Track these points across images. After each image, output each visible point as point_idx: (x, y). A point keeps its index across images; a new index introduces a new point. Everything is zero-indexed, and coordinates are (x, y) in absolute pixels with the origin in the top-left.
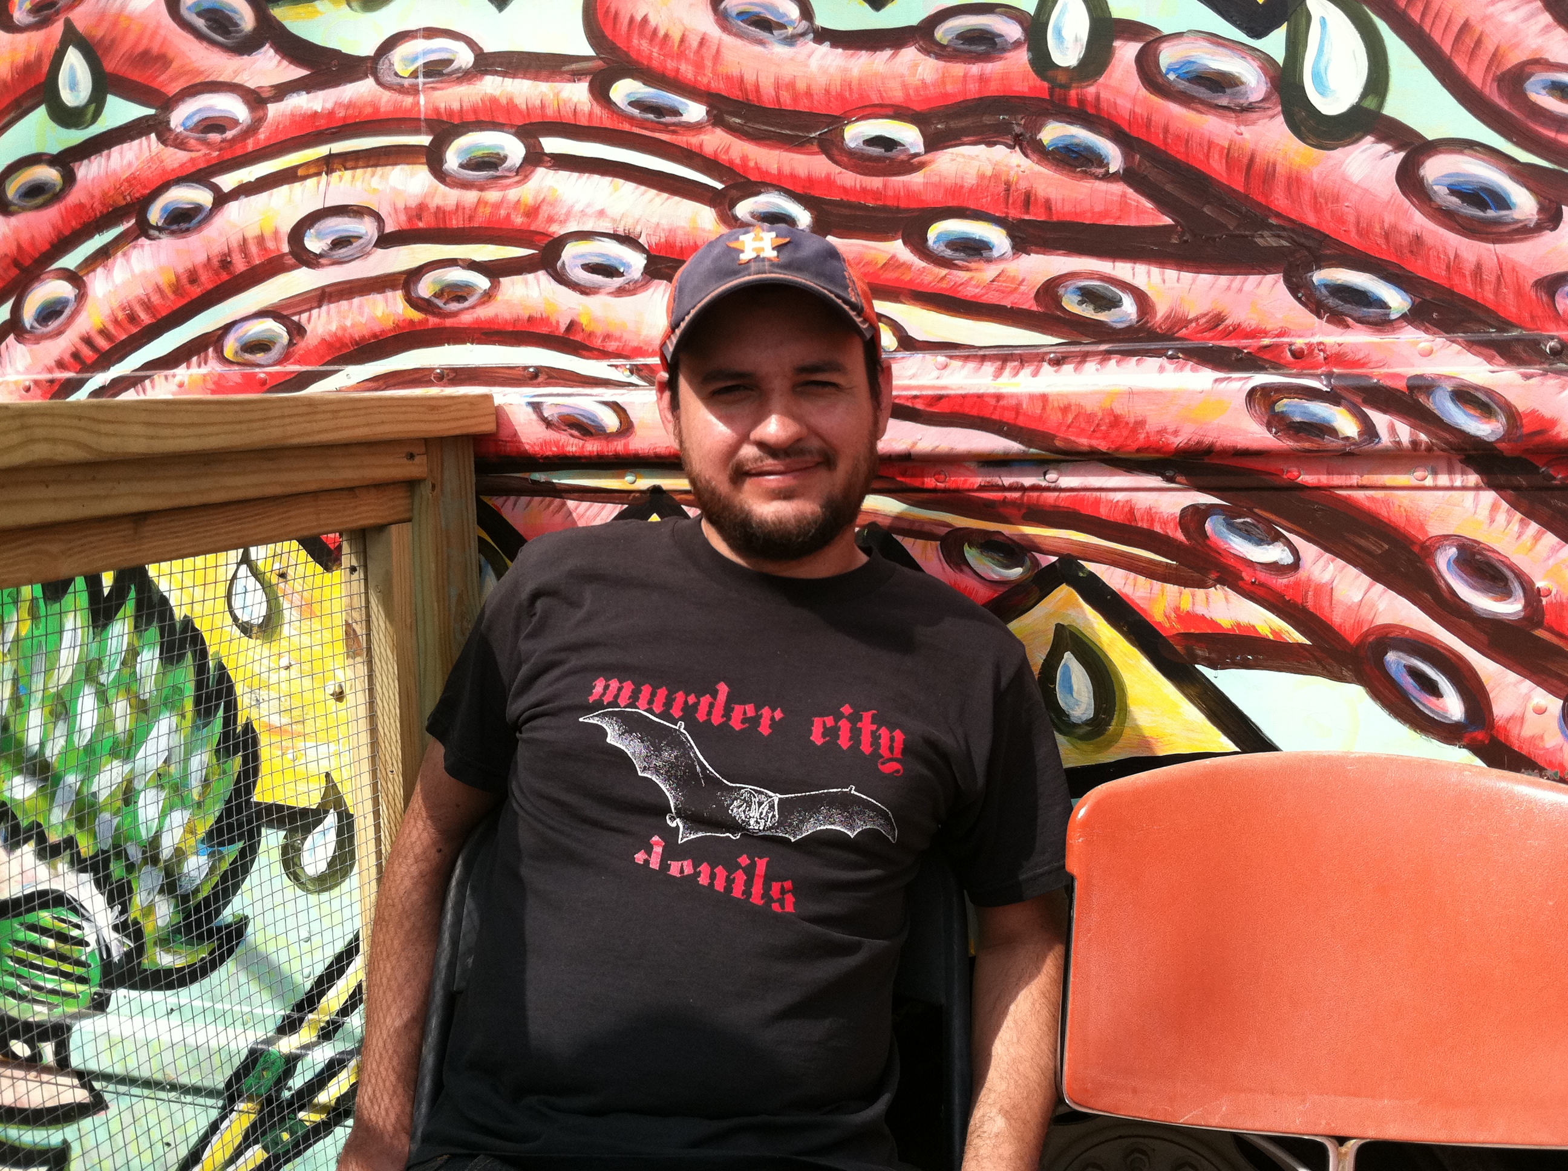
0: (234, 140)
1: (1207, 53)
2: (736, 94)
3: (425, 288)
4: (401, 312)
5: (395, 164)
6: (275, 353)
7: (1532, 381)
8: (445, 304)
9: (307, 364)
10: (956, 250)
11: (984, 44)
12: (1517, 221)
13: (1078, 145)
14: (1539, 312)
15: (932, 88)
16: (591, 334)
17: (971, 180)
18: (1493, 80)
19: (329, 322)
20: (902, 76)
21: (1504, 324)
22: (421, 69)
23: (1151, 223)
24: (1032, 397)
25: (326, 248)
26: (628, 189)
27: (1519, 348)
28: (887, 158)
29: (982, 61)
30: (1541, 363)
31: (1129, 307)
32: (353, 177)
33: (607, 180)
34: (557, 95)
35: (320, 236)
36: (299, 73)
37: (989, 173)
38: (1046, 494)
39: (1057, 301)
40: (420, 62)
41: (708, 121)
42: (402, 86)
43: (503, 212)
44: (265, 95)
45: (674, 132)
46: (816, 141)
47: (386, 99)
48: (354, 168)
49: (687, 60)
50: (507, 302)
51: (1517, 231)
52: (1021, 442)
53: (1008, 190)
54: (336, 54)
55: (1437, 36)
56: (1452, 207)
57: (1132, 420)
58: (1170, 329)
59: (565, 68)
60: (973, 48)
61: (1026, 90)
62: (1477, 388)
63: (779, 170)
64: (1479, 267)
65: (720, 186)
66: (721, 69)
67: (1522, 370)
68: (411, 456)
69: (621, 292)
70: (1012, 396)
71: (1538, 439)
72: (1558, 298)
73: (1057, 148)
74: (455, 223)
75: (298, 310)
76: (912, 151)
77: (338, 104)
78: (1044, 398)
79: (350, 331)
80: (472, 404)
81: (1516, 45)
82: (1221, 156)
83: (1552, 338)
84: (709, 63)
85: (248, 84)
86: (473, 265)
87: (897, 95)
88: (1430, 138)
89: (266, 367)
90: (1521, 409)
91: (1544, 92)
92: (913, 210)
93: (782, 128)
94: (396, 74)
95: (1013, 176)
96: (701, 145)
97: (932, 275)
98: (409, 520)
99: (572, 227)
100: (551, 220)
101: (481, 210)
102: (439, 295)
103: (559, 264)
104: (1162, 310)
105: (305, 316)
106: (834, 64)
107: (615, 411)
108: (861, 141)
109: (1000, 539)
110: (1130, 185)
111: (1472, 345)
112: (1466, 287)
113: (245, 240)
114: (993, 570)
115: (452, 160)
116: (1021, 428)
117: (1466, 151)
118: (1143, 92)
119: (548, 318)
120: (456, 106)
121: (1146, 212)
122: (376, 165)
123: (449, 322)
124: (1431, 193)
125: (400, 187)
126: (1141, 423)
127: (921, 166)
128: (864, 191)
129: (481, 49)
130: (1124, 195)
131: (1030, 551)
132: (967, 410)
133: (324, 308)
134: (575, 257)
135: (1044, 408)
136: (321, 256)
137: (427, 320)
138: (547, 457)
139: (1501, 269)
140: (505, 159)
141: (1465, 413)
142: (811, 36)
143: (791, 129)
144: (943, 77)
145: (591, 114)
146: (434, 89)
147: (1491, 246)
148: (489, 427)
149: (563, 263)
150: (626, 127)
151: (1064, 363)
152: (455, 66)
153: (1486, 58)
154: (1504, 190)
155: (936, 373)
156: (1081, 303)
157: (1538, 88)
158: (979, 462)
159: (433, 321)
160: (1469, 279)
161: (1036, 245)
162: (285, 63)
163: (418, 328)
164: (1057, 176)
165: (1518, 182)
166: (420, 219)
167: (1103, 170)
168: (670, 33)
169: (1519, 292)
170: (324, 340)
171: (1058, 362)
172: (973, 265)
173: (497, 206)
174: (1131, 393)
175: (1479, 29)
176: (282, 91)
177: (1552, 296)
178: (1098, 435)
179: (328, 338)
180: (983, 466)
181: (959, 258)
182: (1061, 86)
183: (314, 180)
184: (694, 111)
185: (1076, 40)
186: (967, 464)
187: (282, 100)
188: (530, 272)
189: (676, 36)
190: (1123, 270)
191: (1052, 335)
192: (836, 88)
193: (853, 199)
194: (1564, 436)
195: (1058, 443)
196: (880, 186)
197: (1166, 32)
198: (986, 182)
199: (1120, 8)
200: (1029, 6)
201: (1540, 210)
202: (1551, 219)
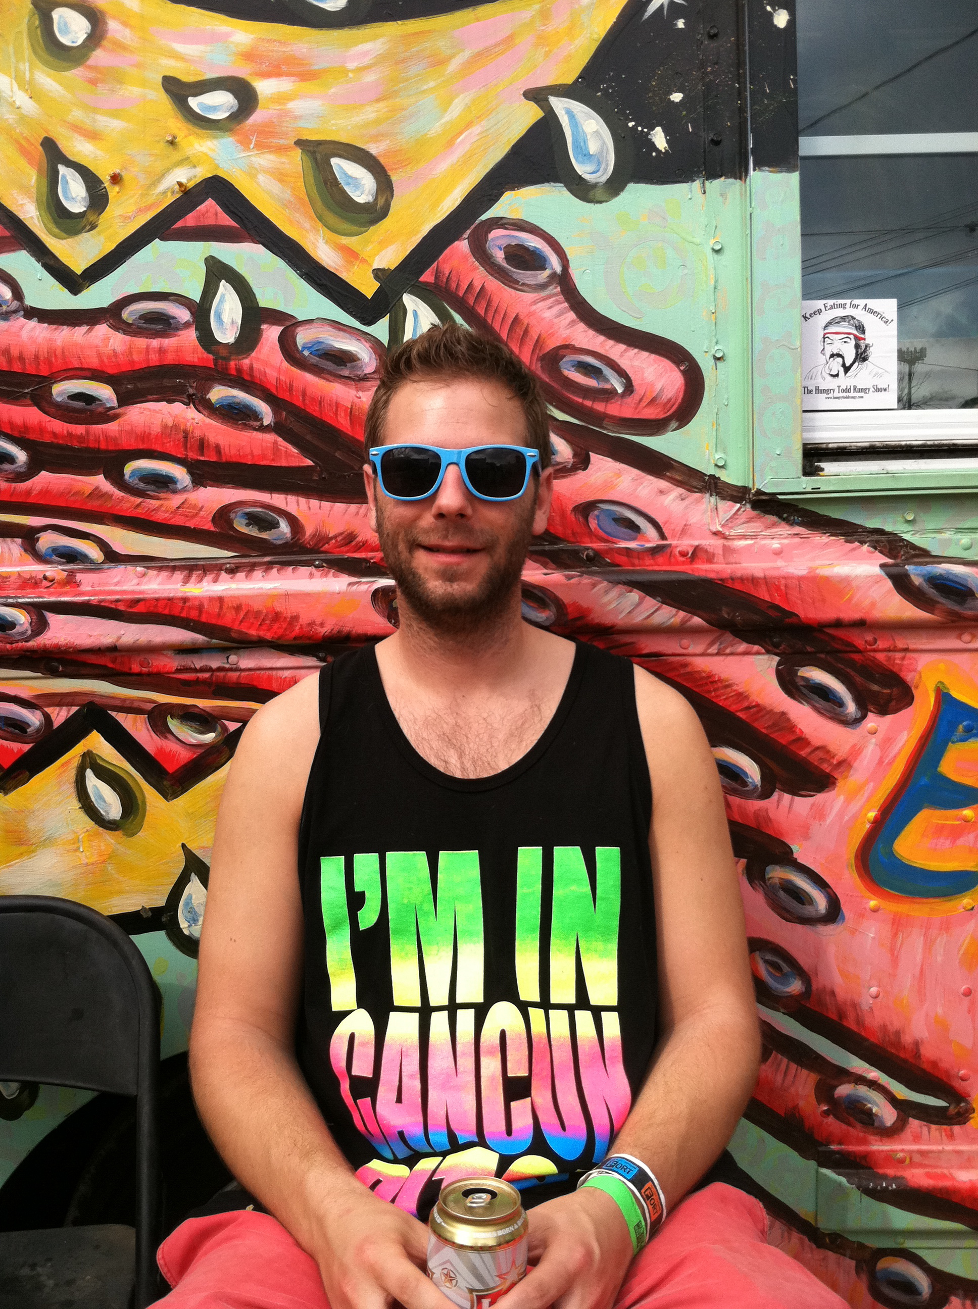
1: (331, 336)
7: (573, 581)
10: (148, 483)
11: (161, 324)
12: (560, 463)
13: (239, 404)
14: (579, 530)
15: (121, 356)
17: (156, 429)
18: (537, 360)
20: (97, 347)
21: (555, 539)
23: (297, 464)
24: (211, 599)
27: (565, 557)
28: (89, 410)
29: (161, 337)
30: (581, 567)
31: (284, 527)
37: (170, 424)
38: (230, 674)
39: (230, 523)
46: (29, 396)
51: (562, 470)
52: (205, 635)
53: (186, 437)
55: (497, 326)
57: (289, 615)
58: (316, 544)
60: (153, 327)
61: (196, 360)
62: (534, 588)
67: (566, 573)
70: (196, 598)
71: (579, 624)
72: (590, 519)
73: (222, 406)
76: (109, 405)
78: (221, 599)
81: (552, 334)
82: (346, 415)
83: (587, 549)
87: (93, 362)
90: (566, 601)
91: (573, 369)
92: (111, 451)
93: (1, 385)
95: (190, 428)
97: (129, 503)
104: (309, 531)
106: (42, 335)
108: (65, 396)
109: (196, 711)
110: (280, 435)
114: (191, 736)
116: (204, 623)
118: (286, 364)
121: (293, 456)
126: (295, 618)
127: (116, 417)
128: (70, 435)
130: (275, 443)
131: (219, 720)
132: (160, 610)
135: (221, 608)
141: (528, 606)
142: (22, 313)
143: (8, 386)
144: (130, 348)
151: (237, 572)
153: (532, 343)
155: (135, 581)
156: (248, 525)
157: (569, 366)
158: (175, 650)
161: (210, 480)
164: (224, 427)
165: (559, 434)
167: (258, 423)
169: (564, 515)
171: (232, 571)
172: (162, 495)
174: (287, 595)
175: (526, 322)
177: (586, 518)
178: (264, 627)
180: (178, 653)
181: (150, 489)
182: (223, 358)
185: (233, 323)
186: (165, 652)
190: (278, 500)
191: (227, 550)
192: (43, 354)
193: (61, 442)
194: (597, 621)
195: (233, 635)
196: (84, 433)
197: (300, 319)
198: (170, 430)
199: (265, 300)
200: (196, 295)
201: (575, 456)
202: (582, 462)
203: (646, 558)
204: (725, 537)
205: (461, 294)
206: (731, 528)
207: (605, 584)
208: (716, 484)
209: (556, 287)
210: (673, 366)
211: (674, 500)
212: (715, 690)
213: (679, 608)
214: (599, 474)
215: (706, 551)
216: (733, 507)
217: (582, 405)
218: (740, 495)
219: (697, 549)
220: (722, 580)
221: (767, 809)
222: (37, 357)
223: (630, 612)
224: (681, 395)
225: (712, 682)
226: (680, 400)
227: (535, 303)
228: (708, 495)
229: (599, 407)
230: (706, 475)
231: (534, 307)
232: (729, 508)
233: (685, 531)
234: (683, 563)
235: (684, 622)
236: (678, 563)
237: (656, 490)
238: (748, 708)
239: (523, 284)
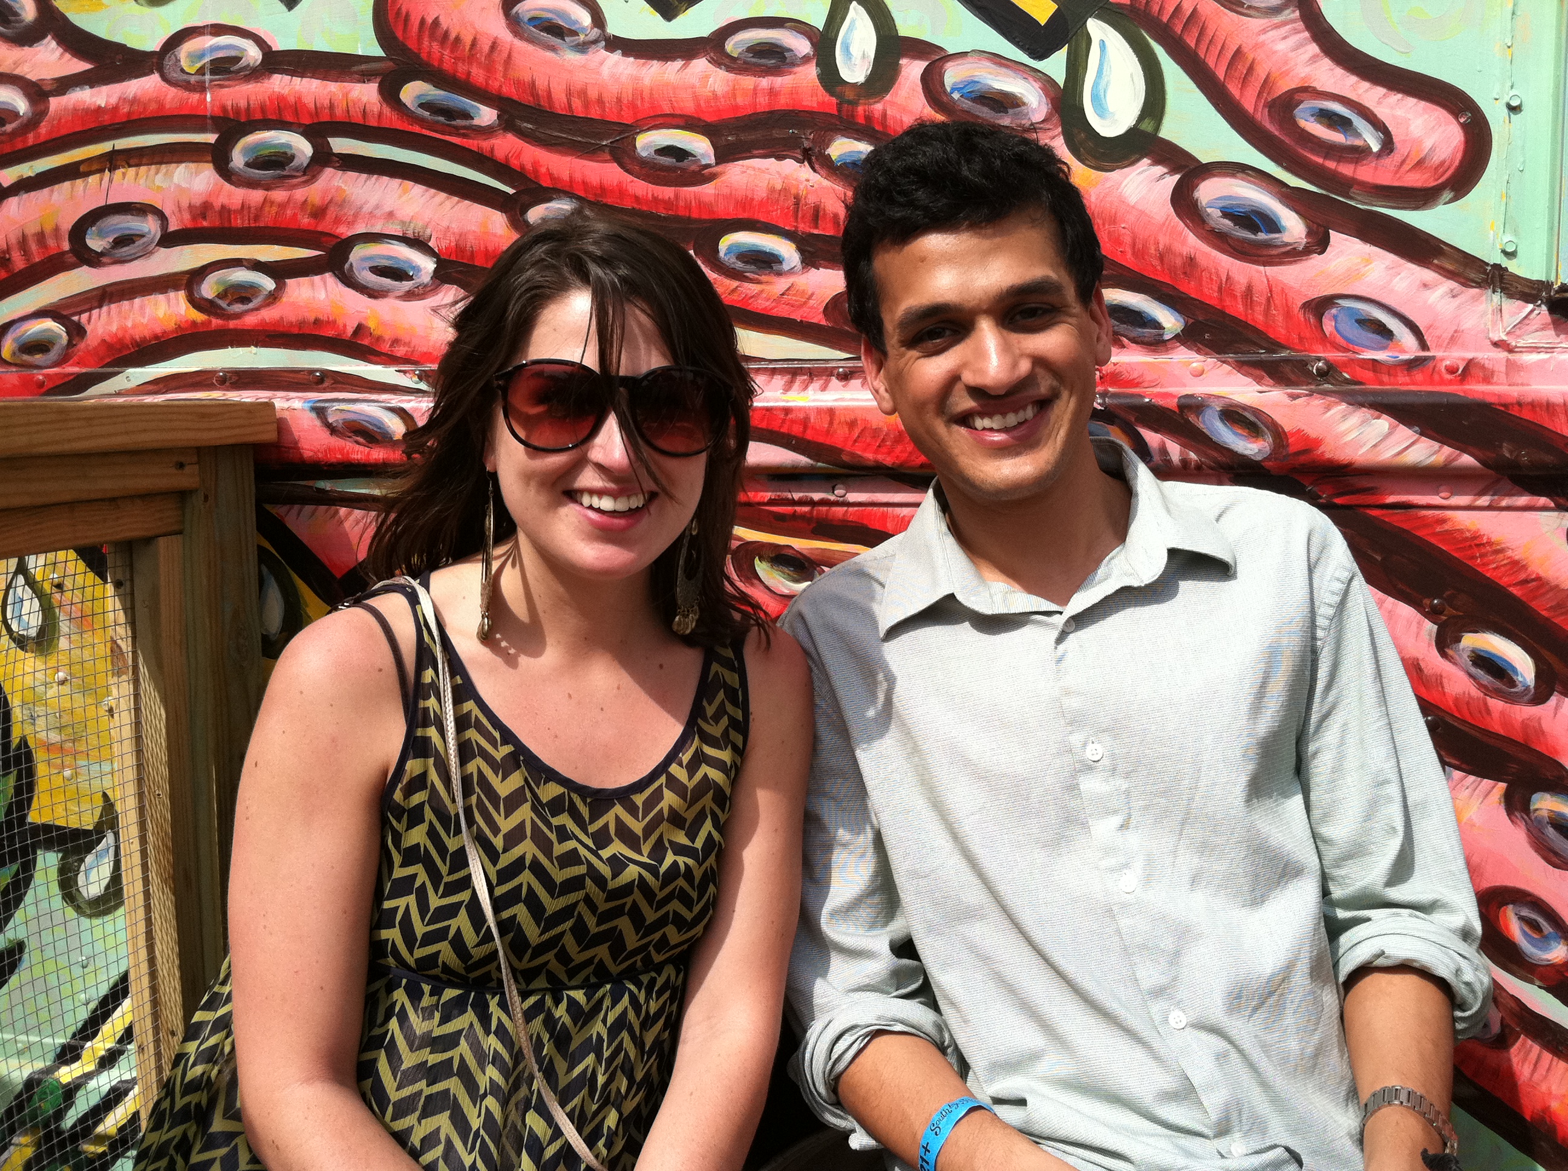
0: (14, 134)
1: (990, 73)
2: (527, 99)
3: (209, 289)
4: (183, 312)
5: (180, 162)
6: (53, 355)
7: (1299, 401)
8: (229, 305)
9: (85, 366)
10: (746, 263)
11: (773, 58)
12: (1287, 244)
14: (1307, 333)
15: (722, 100)
16: (379, 339)
17: (761, 194)
18: (1264, 106)
19: (109, 322)
20: (693, 87)
21: (1274, 346)
22: (208, 66)
24: (820, 411)
25: (108, 246)
26: (417, 191)
27: (1287, 369)
28: (680, 168)
29: (772, 75)
30: (1308, 384)
32: (137, 174)
33: (396, 182)
34: (346, 95)
35: (101, 234)
36: (81, 66)
37: (779, 187)
38: (835, 508)
40: (207, 59)
41: (499, 125)
42: (188, 82)
43: (289, 212)
44: (47, 88)
45: (464, 136)
46: (607, 150)
47: (172, 96)
48: (138, 165)
49: (479, 64)
50: (293, 304)
51: (1287, 254)
52: (811, 453)
53: (797, 204)
54: (120, 49)
55: (1211, 62)
56: (1225, 229)
59: (355, 69)
60: (763, 61)
61: (815, 105)
62: (1245, 408)
63: (571, 177)
64: (1249, 290)
65: (510, 191)
66: (513, 74)
67: (1289, 391)
68: (181, 466)
69: (409, 296)
70: (802, 407)
71: (1303, 459)
72: (1324, 320)
73: (845, 164)
74: (239, 223)
75: (79, 309)
76: (704, 162)
77: (123, 100)
78: (831, 412)
79: (131, 331)
80: (250, 412)
81: (1286, 73)
83: (1319, 359)
84: (500, 68)
85: (28, 77)
86: (257, 266)
87: (688, 106)
88: (1204, 162)
89: (46, 369)
90: (1286, 429)
91: (1312, 119)
92: (705, 221)
93: (574, 135)
94: (182, 71)
95: (802, 192)
96: (492, 149)
97: (723, 286)
98: (180, 532)
99: (360, 229)
100: (338, 221)
101: (267, 209)
102: (222, 296)
103: (347, 266)
105: (84, 317)
106: (626, 72)
107: (402, 418)
108: (652, 151)
109: (790, 553)
111: (1242, 366)
112: (1238, 309)
113: (24, 237)
114: (783, 584)
115: (238, 159)
116: (810, 442)
117: (1239, 175)
118: (929, 110)
119: (335, 322)
120: (243, 104)
122: (161, 163)
123: (232, 324)
124: (1205, 215)
125: (184, 185)
127: (712, 177)
128: (656, 200)
129: (270, 47)
131: (818, 565)
133: (105, 309)
134: (364, 259)
135: (831, 422)
136: (102, 254)
137: (210, 322)
138: (332, 465)
139: (1271, 291)
140: (292, 158)
141: (1236, 434)
142: (603, 43)
143: (583, 137)
144: (734, 89)
145: (380, 114)
146: (221, 86)
147: (1262, 268)
148: (269, 435)
149: (351, 265)
150: (416, 129)
151: (851, 379)
152: (243, 63)
153: (1258, 85)
154: (1275, 215)
157: (1307, 115)
158: (771, 472)
159: (216, 322)
160: (1240, 300)
161: (824, 260)
162: (68, 56)
163: (201, 330)
165: (1287, 206)
166: (204, 218)
168: (462, 36)
169: (1288, 314)
170: (104, 341)
171: (845, 377)
172: (763, 278)
173: (283, 206)
175: (1250, 57)
176: (64, 84)
177: (1319, 317)
178: (884, 450)
179: (107, 338)
180: (775, 476)
181: (750, 270)
182: (850, 102)
183: (98, 176)
184: (486, 115)
185: (864, 56)
186: (757, 478)
187: (64, 94)
188: (316, 274)
189: (467, 40)
191: (839, 350)
192: (627, 97)
193: (645, 208)
194: (1328, 456)
195: (845, 458)
196: (672, 196)
197: (951, 51)
198: (776, 195)
199: (907, 27)
200: (818, 21)
201: (1308, 235)
202: (1319, 243)
203: (1400, 374)
204: (1510, 350)
205: (1165, 19)
206: (1519, 336)
207: (1343, 406)
208: (1501, 277)
209: (1294, 11)
210: (1450, 118)
211: (1442, 297)
212: (1482, 556)
213: (1443, 442)
214: (1341, 259)
215: (1483, 367)
216: (1524, 307)
217: (1322, 167)
218: (1534, 292)
219: (1470, 363)
220: (1505, 405)
221: (1540, 718)
222: (619, 100)
223: (1375, 446)
224: (1459, 156)
225: (1477, 545)
226: (1457, 163)
227: (1264, 31)
228: (1490, 291)
229: (1346, 170)
230: (1487, 264)
231: (1262, 38)
232: (1516, 310)
233: (1454, 339)
234: (1450, 382)
235: (1449, 461)
236: (1443, 382)
237: (1418, 282)
238: (1526, 581)
239: (1250, 7)
